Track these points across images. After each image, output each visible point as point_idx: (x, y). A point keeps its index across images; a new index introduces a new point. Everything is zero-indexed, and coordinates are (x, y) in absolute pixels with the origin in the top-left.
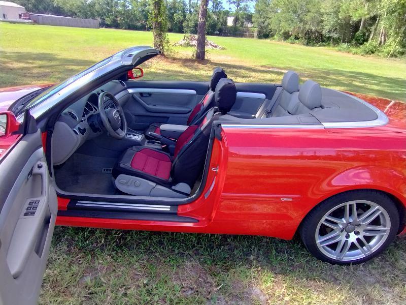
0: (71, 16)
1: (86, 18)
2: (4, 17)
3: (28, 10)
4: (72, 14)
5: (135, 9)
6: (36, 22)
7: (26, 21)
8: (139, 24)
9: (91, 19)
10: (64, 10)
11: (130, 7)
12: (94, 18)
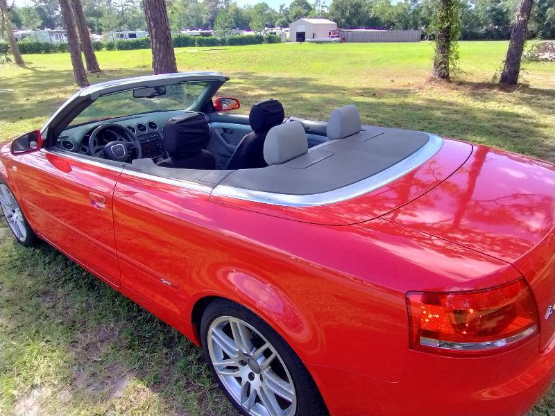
0: (388, 28)
1: (406, 29)
2: (314, 37)
3: (340, 26)
4: (390, 25)
5: (480, 8)
6: (344, 40)
7: (333, 39)
8: (482, 31)
9: (412, 30)
10: (381, 21)
11: (473, 6)
12: (416, 29)
